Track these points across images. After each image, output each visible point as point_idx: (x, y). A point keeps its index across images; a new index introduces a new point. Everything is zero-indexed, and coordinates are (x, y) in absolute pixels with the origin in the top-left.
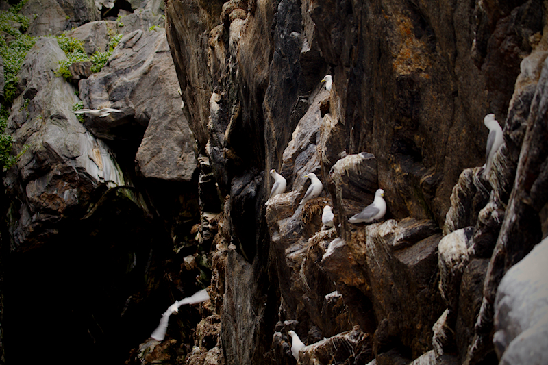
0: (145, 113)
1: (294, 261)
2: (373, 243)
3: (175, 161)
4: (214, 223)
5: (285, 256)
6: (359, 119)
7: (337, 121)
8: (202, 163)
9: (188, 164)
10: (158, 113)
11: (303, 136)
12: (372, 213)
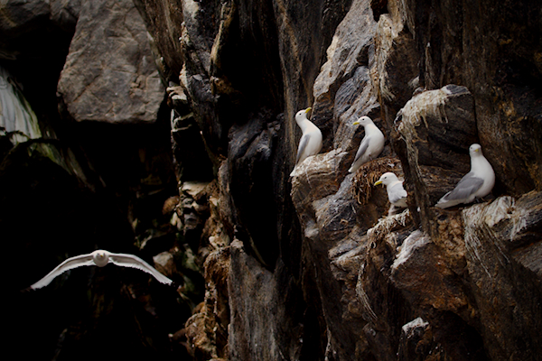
0: (69, 9)
1: (345, 270)
2: (476, 238)
3: (126, 90)
4: (203, 199)
5: (329, 261)
6: (437, 29)
7: (401, 26)
8: (174, 97)
9: (149, 94)
10: (92, 8)
11: (345, 53)
12: (472, 187)
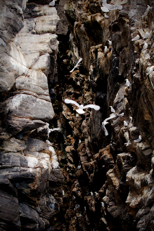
1: (117, 131)
2: (138, 147)
4: (83, 78)
5: (114, 130)
9: (65, 29)
11: (119, 98)
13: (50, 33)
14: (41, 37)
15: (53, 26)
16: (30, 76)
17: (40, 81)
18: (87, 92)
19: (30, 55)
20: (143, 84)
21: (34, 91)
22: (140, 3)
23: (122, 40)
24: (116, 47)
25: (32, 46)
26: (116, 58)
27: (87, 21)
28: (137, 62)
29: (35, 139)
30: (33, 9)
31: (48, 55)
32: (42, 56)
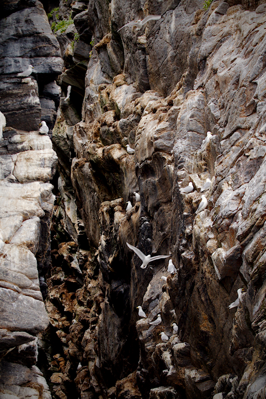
1: (149, 350)
2: (187, 377)
4: (86, 256)
5: (145, 347)
11: (152, 292)
13: (41, 182)
14: (24, 188)
15: (46, 168)
16: (8, 256)
17: (24, 264)
18: (93, 280)
19: (7, 219)
20: (199, 270)
21: (14, 282)
22: (194, 128)
23: (159, 192)
24: (147, 203)
25: (9, 203)
26: (147, 222)
27: (95, 157)
28: (188, 231)
29: (14, 364)
30: (10, 137)
31: (38, 219)
32: (27, 220)
